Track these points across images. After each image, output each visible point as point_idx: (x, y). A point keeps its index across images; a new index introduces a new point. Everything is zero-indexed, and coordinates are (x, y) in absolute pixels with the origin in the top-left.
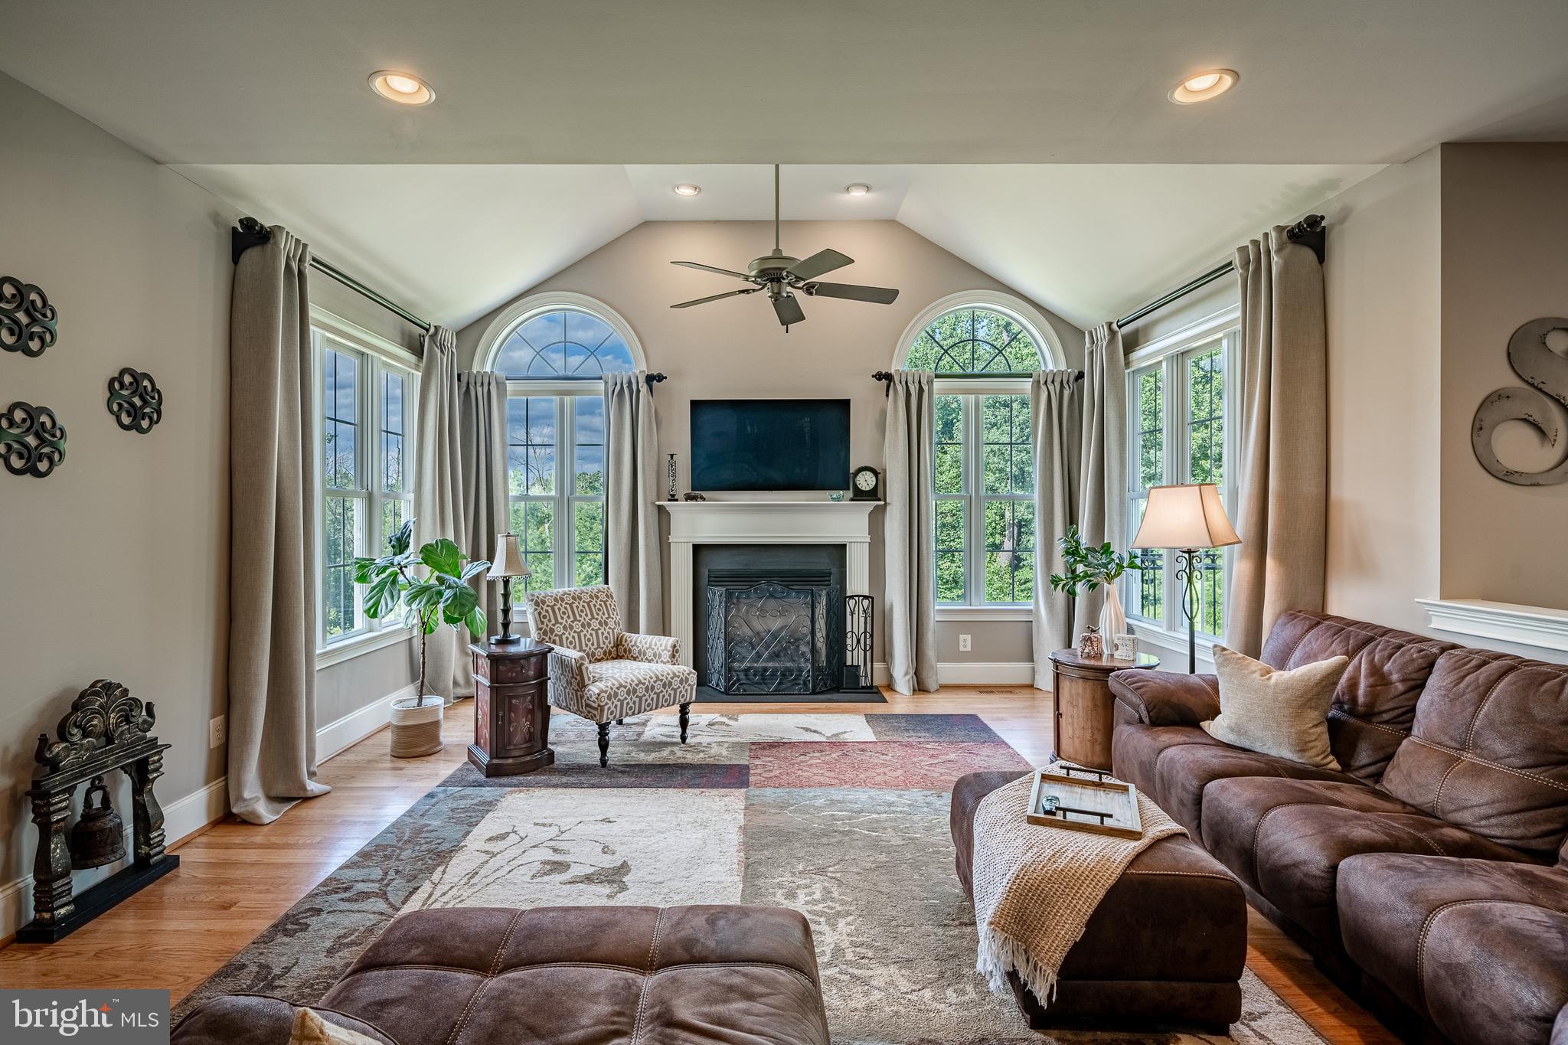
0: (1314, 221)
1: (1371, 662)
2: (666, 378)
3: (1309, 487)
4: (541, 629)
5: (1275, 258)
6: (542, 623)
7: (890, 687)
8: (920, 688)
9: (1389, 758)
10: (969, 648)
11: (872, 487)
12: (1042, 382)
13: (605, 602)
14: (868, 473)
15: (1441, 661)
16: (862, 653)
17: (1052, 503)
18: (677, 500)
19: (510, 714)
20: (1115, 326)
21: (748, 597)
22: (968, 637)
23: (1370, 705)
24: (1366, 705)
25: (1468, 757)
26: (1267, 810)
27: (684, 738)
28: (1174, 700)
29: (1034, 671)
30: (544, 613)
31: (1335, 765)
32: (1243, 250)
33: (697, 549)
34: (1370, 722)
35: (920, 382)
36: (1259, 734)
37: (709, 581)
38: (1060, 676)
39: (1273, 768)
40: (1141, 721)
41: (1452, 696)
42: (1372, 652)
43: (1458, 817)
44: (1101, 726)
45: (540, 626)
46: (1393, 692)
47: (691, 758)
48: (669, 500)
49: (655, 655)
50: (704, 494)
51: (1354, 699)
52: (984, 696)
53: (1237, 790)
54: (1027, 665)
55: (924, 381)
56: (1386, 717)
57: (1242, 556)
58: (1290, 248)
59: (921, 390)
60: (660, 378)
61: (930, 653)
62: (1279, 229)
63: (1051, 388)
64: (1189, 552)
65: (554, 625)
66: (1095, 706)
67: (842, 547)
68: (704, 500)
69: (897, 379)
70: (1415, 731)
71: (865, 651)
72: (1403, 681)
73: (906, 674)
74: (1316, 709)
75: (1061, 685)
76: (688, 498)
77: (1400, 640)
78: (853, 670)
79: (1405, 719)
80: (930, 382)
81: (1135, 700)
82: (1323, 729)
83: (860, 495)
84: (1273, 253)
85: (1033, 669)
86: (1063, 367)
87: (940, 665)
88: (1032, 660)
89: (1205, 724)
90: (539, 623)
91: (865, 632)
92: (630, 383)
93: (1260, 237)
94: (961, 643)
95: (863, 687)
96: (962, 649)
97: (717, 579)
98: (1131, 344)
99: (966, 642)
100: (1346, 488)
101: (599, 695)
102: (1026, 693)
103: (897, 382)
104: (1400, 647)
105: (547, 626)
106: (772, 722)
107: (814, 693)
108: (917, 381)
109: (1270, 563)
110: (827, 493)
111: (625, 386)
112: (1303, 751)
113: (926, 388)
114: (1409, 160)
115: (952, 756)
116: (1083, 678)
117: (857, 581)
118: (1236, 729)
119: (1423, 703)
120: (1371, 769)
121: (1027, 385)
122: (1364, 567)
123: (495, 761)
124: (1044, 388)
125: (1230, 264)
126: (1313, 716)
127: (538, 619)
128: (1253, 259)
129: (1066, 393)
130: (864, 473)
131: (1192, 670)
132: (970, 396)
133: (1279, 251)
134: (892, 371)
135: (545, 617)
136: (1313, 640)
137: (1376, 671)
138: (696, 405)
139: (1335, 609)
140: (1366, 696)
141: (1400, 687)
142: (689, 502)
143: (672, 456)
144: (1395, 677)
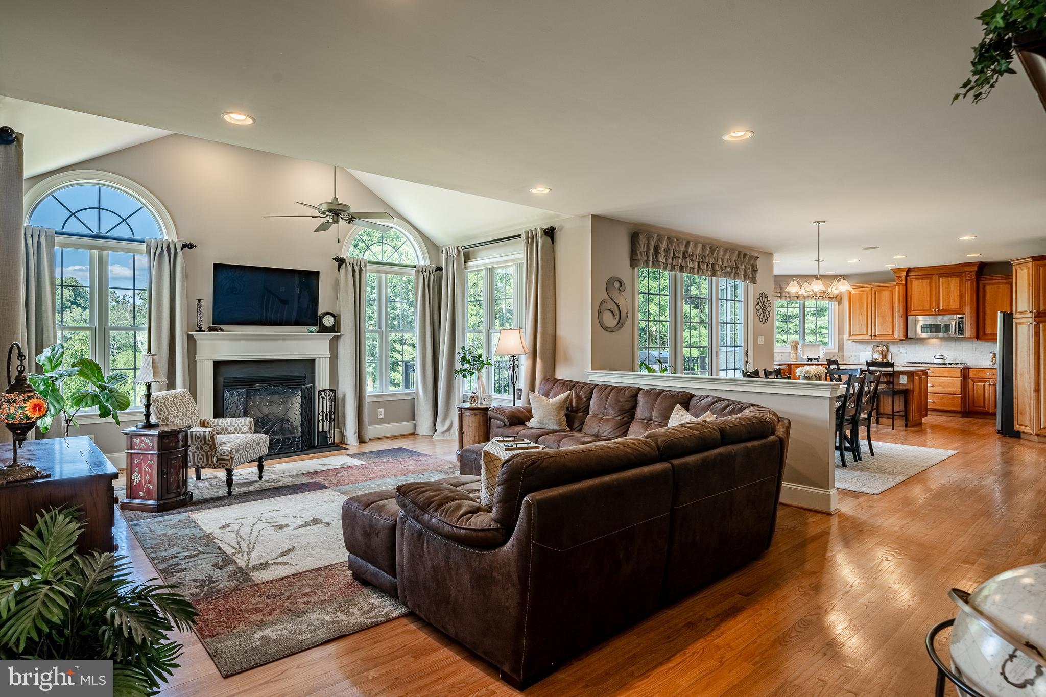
0: (553, 229)
1: (576, 393)
2: (195, 246)
3: (550, 331)
4: (160, 418)
5: (540, 241)
6: (160, 414)
7: (343, 441)
8: (361, 440)
9: (583, 423)
10: (383, 417)
11: (332, 325)
12: (420, 271)
13: (173, 401)
14: (330, 316)
15: (595, 389)
16: (328, 423)
17: (425, 335)
18: (204, 331)
19: (170, 470)
20: (460, 248)
21: (261, 394)
22: (382, 410)
23: (577, 407)
24: (575, 407)
25: (605, 416)
26: (560, 441)
27: (260, 477)
28: (516, 415)
29: (415, 426)
30: (160, 408)
31: (568, 429)
32: (526, 232)
33: (217, 365)
34: (577, 413)
35: (360, 265)
36: (547, 421)
37: (224, 386)
38: (464, 416)
39: (555, 431)
40: (505, 425)
41: (600, 399)
42: (575, 390)
43: (604, 435)
44: (482, 434)
45: (159, 416)
46: (583, 402)
47: (267, 485)
48: (196, 331)
49: (236, 429)
50: (223, 327)
51: (572, 406)
52: (394, 440)
53: (550, 437)
54: (411, 423)
55: (362, 264)
56: (581, 410)
57: (528, 358)
58: (544, 236)
59: (361, 269)
60: (191, 246)
61: (366, 420)
62: (542, 229)
63: (425, 274)
64: (513, 357)
65: (168, 415)
66: (480, 425)
67: (314, 360)
68: (223, 331)
69: (348, 262)
70: (590, 413)
71: (330, 422)
72: (585, 397)
73: (355, 433)
74: (563, 410)
75: (464, 419)
76: (211, 329)
77: (583, 385)
78: (324, 434)
79: (587, 410)
80: (365, 266)
81: (502, 417)
82: (565, 417)
83: (324, 329)
84: (539, 238)
85: (415, 424)
86: (428, 264)
87: (370, 427)
88: (414, 419)
89: (527, 423)
90: (158, 414)
91: (331, 411)
92: (168, 247)
93: (533, 229)
94: (379, 414)
95: (330, 444)
96: (379, 417)
97: (232, 384)
98: (467, 258)
99: (381, 413)
100: (562, 331)
101: (231, 451)
102: (413, 436)
103: (348, 264)
104: (583, 387)
105: (164, 416)
106: (298, 465)
107: (302, 450)
108: (359, 264)
109: (538, 360)
110: (306, 328)
111: (165, 250)
112: (560, 425)
113: (363, 268)
114: (583, 217)
115: (411, 462)
116: (475, 414)
117: (322, 381)
118: (540, 422)
119: (591, 404)
120: (578, 428)
121: (413, 271)
122: (567, 360)
123: (162, 502)
124: (421, 273)
125: (520, 235)
126: (563, 413)
127: (156, 411)
128: (531, 238)
129: (432, 277)
130: (327, 316)
131: (514, 405)
132: (382, 275)
133: (541, 237)
134: (345, 257)
135: (161, 410)
136: (556, 388)
137: (578, 396)
138: (216, 266)
139: (558, 377)
140: (576, 403)
141: (585, 399)
142: (212, 333)
143: (200, 301)
144: (583, 397)
